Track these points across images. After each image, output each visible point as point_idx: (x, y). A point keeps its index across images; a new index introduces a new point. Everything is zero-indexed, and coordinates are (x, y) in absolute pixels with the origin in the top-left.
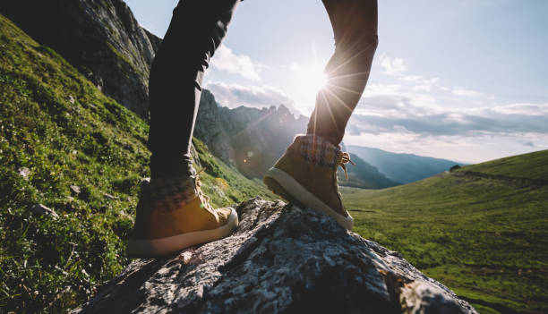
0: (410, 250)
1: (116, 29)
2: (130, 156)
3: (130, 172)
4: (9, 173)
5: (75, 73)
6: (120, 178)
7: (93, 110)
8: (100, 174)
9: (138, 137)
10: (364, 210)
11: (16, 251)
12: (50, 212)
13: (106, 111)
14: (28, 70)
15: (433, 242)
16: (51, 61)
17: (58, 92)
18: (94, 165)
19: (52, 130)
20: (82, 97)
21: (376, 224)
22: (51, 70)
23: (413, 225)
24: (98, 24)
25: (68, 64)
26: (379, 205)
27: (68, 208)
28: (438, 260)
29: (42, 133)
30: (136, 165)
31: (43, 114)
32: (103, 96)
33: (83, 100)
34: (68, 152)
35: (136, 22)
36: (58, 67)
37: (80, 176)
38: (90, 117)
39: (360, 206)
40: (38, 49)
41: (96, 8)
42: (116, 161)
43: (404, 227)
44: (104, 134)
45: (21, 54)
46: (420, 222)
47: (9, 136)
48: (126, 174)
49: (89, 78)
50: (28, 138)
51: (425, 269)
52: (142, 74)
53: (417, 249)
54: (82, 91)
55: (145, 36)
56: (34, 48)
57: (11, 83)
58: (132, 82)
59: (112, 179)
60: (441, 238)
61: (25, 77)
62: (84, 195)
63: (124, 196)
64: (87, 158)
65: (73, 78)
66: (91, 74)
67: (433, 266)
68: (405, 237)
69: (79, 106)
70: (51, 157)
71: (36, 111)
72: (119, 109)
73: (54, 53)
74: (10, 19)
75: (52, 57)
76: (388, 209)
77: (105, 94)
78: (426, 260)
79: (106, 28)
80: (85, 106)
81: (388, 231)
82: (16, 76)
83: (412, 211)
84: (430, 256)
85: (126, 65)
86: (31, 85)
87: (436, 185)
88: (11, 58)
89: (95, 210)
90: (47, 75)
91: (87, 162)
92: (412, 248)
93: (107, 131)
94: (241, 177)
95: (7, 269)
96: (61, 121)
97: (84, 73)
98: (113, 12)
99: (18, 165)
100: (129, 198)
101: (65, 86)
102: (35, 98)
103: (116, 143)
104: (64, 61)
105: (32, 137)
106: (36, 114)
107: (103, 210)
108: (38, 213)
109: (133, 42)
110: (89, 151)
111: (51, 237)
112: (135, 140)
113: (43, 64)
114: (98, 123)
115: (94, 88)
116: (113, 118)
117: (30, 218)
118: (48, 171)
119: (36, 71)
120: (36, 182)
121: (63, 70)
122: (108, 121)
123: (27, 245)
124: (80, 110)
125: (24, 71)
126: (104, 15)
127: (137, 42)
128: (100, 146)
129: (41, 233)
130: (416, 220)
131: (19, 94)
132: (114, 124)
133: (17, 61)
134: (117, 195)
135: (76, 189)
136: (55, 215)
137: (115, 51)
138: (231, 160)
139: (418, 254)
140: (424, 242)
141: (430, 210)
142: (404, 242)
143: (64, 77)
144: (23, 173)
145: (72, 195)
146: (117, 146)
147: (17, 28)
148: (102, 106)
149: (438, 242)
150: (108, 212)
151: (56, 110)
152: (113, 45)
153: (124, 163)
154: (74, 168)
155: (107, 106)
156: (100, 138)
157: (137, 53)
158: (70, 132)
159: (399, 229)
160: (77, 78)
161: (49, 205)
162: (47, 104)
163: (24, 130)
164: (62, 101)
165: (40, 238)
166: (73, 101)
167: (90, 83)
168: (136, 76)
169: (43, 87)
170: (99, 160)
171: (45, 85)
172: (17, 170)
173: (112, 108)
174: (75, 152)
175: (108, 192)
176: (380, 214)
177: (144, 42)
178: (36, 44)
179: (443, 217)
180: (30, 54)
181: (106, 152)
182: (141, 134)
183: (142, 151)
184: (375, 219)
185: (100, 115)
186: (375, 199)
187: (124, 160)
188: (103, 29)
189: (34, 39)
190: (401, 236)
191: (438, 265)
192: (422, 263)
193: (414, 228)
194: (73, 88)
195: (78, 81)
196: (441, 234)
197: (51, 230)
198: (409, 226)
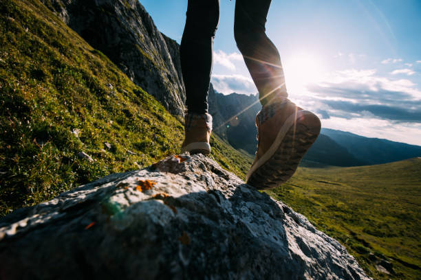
0: (369, 220)
1: (142, 35)
2: (147, 126)
3: (147, 138)
4: (65, 131)
5: (115, 69)
6: (139, 141)
7: (126, 94)
8: (126, 137)
9: (155, 114)
10: (329, 182)
11: (65, 177)
12: (87, 157)
13: (134, 95)
14: (85, 67)
15: (394, 217)
16: (99, 60)
17: (102, 82)
18: (123, 131)
19: (96, 105)
20: (119, 85)
21: (340, 195)
22: (99, 66)
23: (376, 200)
24: (130, 32)
25: (112, 63)
26: (344, 180)
27: (99, 156)
28: (395, 232)
29: (90, 108)
30: (151, 133)
31: (91, 96)
32: (134, 85)
33: (119, 87)
34: (106, 122)
35: (155, 27)
36: (104, 64)
37: (112, 138)
38: (123, 99)
39: (324, 178)
40: (93, 52)
41: (129, 19)
42: (136, 129)
43: (366, 200)
44: (131, 111)
45: (82, 57)
46: (384, 199)
47: (70, 109)
48: (143, 138)
49: (124, 72)
50: (81, 111)
51: (382, 237)
52: (160, 68)
53: (376, 220)
54: (119, 81)
55: (162, 39)
56: (90, 51)
57: (73, 75)
58: (153, 74)
59: (134, 142)
60: (402, 214)
61: (81, 71)
62: (113, 150)
63: (140, 153)
64: (119, 126)
65: (113, 71)
66: (127, 69)
67: (389, 236)
68: (366, 209)
69: (116, 91)
70: (95, 124)
71: (87, 93)
72: (143, 93)
73: (102, 54)
74: (77, 32)
75: (101, 57)
76: (353, 184)
77: (134, 83)
78: (383, 230)
79: (136, 34)
80: (119, 91)
81: (350, 202)
82: (77, 70)
83: (376, 188)
84: (388, 227)
85: (149, 61)
86: (85, 77)
87: (405, 169)
88: (75, 59)
89: (117, 159)
90: (97, 70)
91: (118, 129)
92: (371, 218)
93: (133, 109)
94: (230, 148)
95: (61, 186)
96: (103, 101)
97: (121, 68)
98: (140, 22)
99: (72, 128)
100: (144, 155)
101: (109, 77)
102: (87, 85)
103: (139, 117)
104: (108, 60)
105: (84, 111)
106: (87, 96)
107: (123, 160)
108: (81, 157)
109: (154, 45)
110: (120, 122)
111: (87, 172)
112: (152, 116)
113: (95, 62)
114: (128, 103)
115: (127, 78)
116: (138, 99)
117: (76, 160)
118: (90, 132)
119: (91, 68)
120: (83, 139)
121: (107, 66)
122: (135, 102)
123: (72, 175)
124: (116, 94)
125: (82, 67)
126: (134, 24)
127: (157, 45)
128: (127, 119)
129: (81, 170)
130: (379, 196)
131: (77, 82)
132: (139, 104)
133: (78, 60)
134: (135, 152)
135: (108, 145)
136: (91, 159)
137: (141, 51)
138: (224, 135)
139: (377, 224)
140: (384, 215)
141: (396, 190)
142: (364, 212)
143: (107, 71)
144: (75, 132)
145: (105, 149)
146: (138, 119)
147: (80, 38)
148: (131, 91)
149: (398, 217)
150: (126, 162)
151: (99, 93)
152: (140, 47)
153: (143, 132)
154: (109, 132)
155: (134, 91)
156: (127, 112)
157: (156, 53)
158: (109, 109)
159: (361, 202)
160: (116, 71)
161: (89, 153)
162: (95, 89)
163: (79, 105)
164: (105, 88)
165: (81, 172)
166: (112, 87)
167: (124, 75)
168: (156, 70)
169: (92, 78)
170: (127, 129)
171: (94, 76)
172: (72, 130)
173: (138, 93)
174: (111, 122)
175: (129, 149)
176: (345, 187)
177: (162, 43)
178: (92, 49)
179: (407, 198)
180: (87, 56)
181: (131, 123)
182: (157, 112)
183: (156, 124)
184: (340, 191)
185: (130, 98)
186: (341, 174)
187: (143, 129)
188: (133, 36)
189: (91, 45)
190: (361, 207)
191: (395, 236)
192: (379, 232)
193: (376, 203)
194: (113, 79)
195: (116, 74)
196: (403, 211)
197: (87, 168)
198: (371, 200)
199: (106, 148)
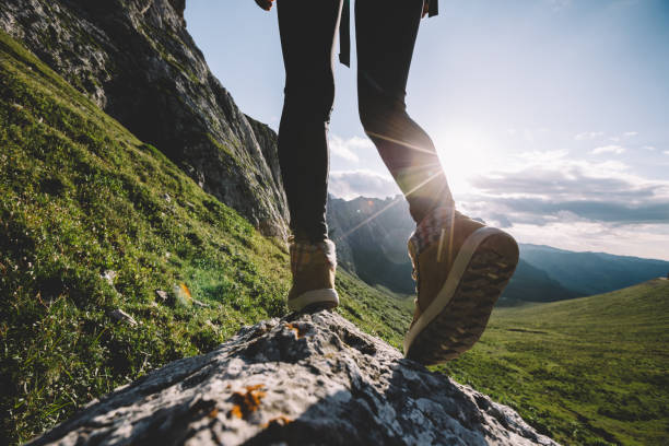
0: (604, 391)
1: (216, 119)
2: (225, 258)
3: (226, 277)
4: (92, 275)
5: (175, 170)
6: (214, 283)
7: (191, 209)
8: (192, 278)
9: (238, 237)
10: (528, 329)
11: (87, 358)
12: (127, 318)
13: (205, 209)
14: (128, 171)
15: (644, 382)
16: (150, 158)
17: (154, 192)
18: (187, 268)
19: (145, 230)
20: (180, 195)
21: (549, 351)
22: (150, 167)
23: (610, 355)
24: (198, 116)
25: (169, 161)
26: (551, 324)
27: (146, 314)
28: (654, 410)
29: (133, 234)
30: (233, 269)
31: (136, 215)
32: (204, 193)
33: (181, 198)
34: (160, 255)
35: (236, 107)
36: (156, 164)
37: (170, 281)
38: (186, 217)
39: (519, 324)
40: (140, 148)
41: (196, 98)
42: (208, 264)
43: (594, 356)
44: (200, 235)
45: (124, 155)
46: (621, 352)
47: (101, 238)
48: (220, 279)
49: (188, 174)
50: (120, 240)
51: (632, 421)
52: (245, 167)
53: (616, 390)
54: (181, 189)
55: (247, 123)
56: (136, 146)
57: (109, 184)
58: (234, 176)
59: (206, 285)
60: (656, 377)
61: (122, 177)
62: (171, 301)
63: (216, 303)
64: (181, 261)
65: (171, 174)
66: (193, 169)
67: (645, 418)
68: (596, 372)
69: (176, 204)
70: (142, 261)
71: (130, 212)
72: (218, 206)
73: (155, 150)
74: (117, 119)
75: (153, 154)
76: (567, 330)
77: (205, 191)
78: (631, 408)
79: (207, 119)
80: (181, 204)
81: (567, 362)
82: (115, 176)
83: (605, 334)
84: (638, 400)
85: (228, 157)
86: (128, 185)
87: (645, 298)
88: (112, 159)
89: (178, 318)
90: (146, 174)
91: (179, 266)
92: (608, 388)
93: (203, 231)
94: (361, 284)
95: (78, 375)
96: (155, 221)
97: (185, 169)
98: (213, 100)
99: (104, 269)
100: (221, 307)
101: (164, 184)
102: (131, 198)
103: (212, 244)
104: (165, 158)
105: (124, 239)
106: (130, 216)
107: (187, 318)
108: (117, 320)
109: (234, 132)
110: (182, 254)
111: (125, 345)
112: (233, 240)
113: (143, 163)
114: (194, 222)
115: (194, 184)
116: (211, 216)
117: (107, 325)
118: (133, 275)
119: (137, 171)
120: (120, 287)
121: (162, 167)
122: (207, 220)
123: (99, 351)
124: (177, 209)
125: (123, 171)
126: (204, 104)
127: (240, 133)
128: (194, 248)
129: (116, 340)
130: (614, 347)
131: (115, 194)
132: (212, 223)
133: (118, 161)
134: (208, 302)
135: (163, 294)
136: (132, 321)
137: (215, 142)
138: (349, 263)
139: (619, 397)
140: (628, 381)
141: (637, 335)
142: (594, 378)
143: (163, 175)
144: (107, 276)
145: (157, 301)
146: (212, 248)
147: (121, 127)
148: (201, 204)
149: (652, 383)
150: (193, 322)
151: (149, 209)
152: (214, 136)
153: (220, 267)
154: (163, 272)
155: (205, 203)
156: (193, 238)
157: (238, 143)
158: (164, 234)
159: (585, 360)
160: (176, 174)
161: (129, 310)
162: (143, 205)
163: (116, 231)
164: (158, 201)
165: (115, 347)
166: (169, 199)
167: (188, 179)
168: (238, 168)
169: (138, 186)
170: (194, 264)
171: (141, 184)
172: (102, 273)
173: (210, 206)
174: (168, 255)
175: (198, 299)
176: (554, 336)
177: (246, 129)
178: (139, 143)
179: (659, 346)
180: (131, 153)
181: (199, 255)
182: (241, 234)
183: (240, 253)
184: (547, 343)
185: (197, 214)
186: (544, 315)
187: (219, 263)
188: (203, 120)
189: (137, 137)
190: (589, 369)
191: (654, 417)
192: (625, 412)
193: (611, 359)
194: (172, 186)
195: (176, 178)
196: (658, 371)
197: (126, 337)
198: (601, 356)
199: (158, 299)
